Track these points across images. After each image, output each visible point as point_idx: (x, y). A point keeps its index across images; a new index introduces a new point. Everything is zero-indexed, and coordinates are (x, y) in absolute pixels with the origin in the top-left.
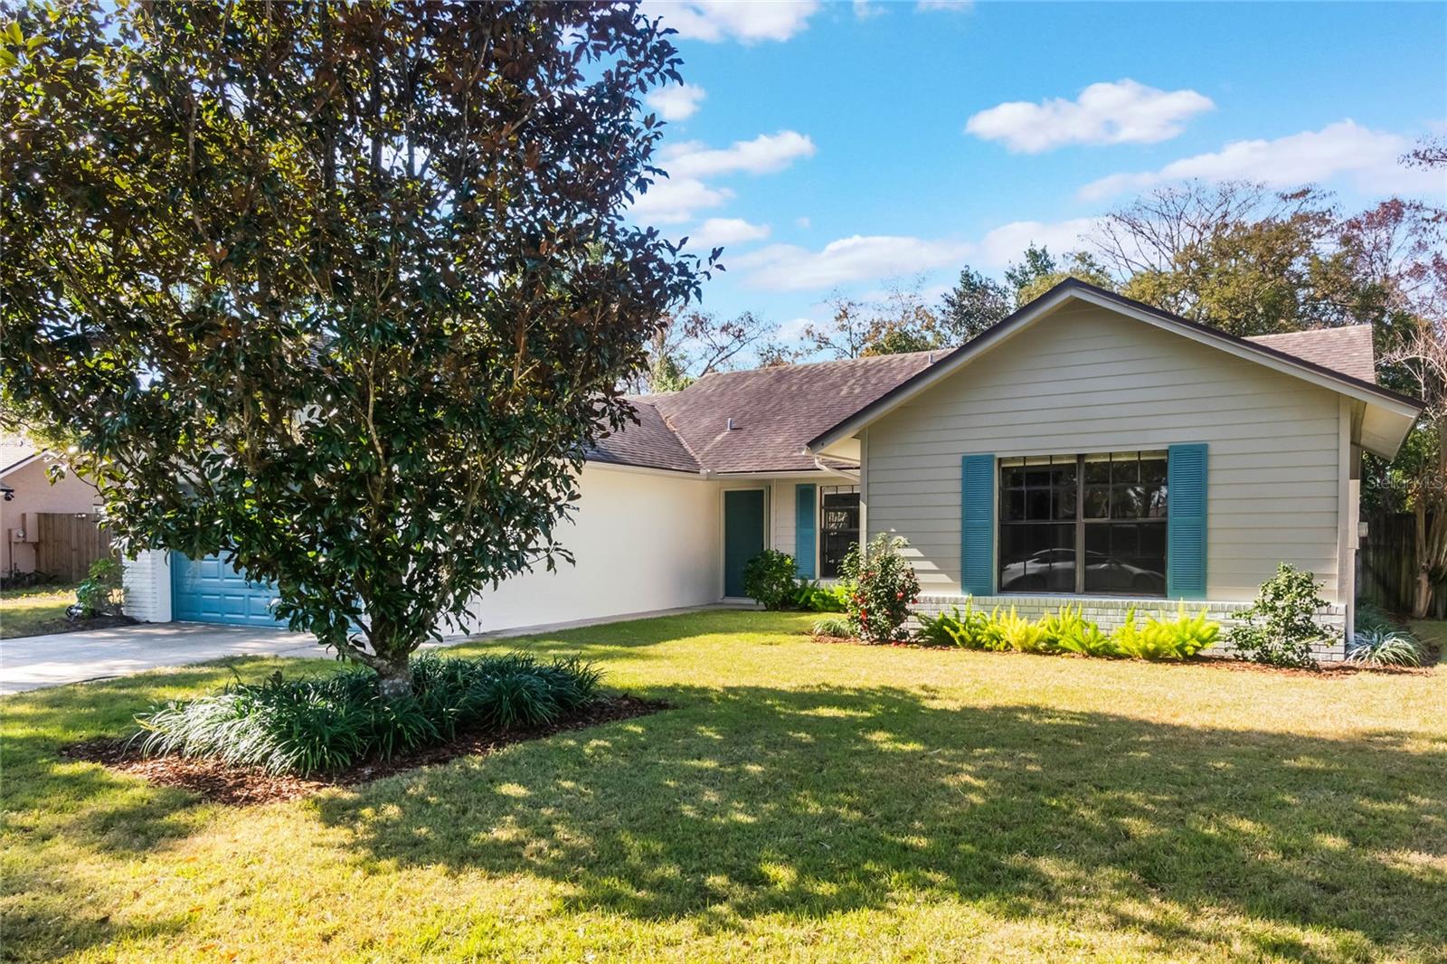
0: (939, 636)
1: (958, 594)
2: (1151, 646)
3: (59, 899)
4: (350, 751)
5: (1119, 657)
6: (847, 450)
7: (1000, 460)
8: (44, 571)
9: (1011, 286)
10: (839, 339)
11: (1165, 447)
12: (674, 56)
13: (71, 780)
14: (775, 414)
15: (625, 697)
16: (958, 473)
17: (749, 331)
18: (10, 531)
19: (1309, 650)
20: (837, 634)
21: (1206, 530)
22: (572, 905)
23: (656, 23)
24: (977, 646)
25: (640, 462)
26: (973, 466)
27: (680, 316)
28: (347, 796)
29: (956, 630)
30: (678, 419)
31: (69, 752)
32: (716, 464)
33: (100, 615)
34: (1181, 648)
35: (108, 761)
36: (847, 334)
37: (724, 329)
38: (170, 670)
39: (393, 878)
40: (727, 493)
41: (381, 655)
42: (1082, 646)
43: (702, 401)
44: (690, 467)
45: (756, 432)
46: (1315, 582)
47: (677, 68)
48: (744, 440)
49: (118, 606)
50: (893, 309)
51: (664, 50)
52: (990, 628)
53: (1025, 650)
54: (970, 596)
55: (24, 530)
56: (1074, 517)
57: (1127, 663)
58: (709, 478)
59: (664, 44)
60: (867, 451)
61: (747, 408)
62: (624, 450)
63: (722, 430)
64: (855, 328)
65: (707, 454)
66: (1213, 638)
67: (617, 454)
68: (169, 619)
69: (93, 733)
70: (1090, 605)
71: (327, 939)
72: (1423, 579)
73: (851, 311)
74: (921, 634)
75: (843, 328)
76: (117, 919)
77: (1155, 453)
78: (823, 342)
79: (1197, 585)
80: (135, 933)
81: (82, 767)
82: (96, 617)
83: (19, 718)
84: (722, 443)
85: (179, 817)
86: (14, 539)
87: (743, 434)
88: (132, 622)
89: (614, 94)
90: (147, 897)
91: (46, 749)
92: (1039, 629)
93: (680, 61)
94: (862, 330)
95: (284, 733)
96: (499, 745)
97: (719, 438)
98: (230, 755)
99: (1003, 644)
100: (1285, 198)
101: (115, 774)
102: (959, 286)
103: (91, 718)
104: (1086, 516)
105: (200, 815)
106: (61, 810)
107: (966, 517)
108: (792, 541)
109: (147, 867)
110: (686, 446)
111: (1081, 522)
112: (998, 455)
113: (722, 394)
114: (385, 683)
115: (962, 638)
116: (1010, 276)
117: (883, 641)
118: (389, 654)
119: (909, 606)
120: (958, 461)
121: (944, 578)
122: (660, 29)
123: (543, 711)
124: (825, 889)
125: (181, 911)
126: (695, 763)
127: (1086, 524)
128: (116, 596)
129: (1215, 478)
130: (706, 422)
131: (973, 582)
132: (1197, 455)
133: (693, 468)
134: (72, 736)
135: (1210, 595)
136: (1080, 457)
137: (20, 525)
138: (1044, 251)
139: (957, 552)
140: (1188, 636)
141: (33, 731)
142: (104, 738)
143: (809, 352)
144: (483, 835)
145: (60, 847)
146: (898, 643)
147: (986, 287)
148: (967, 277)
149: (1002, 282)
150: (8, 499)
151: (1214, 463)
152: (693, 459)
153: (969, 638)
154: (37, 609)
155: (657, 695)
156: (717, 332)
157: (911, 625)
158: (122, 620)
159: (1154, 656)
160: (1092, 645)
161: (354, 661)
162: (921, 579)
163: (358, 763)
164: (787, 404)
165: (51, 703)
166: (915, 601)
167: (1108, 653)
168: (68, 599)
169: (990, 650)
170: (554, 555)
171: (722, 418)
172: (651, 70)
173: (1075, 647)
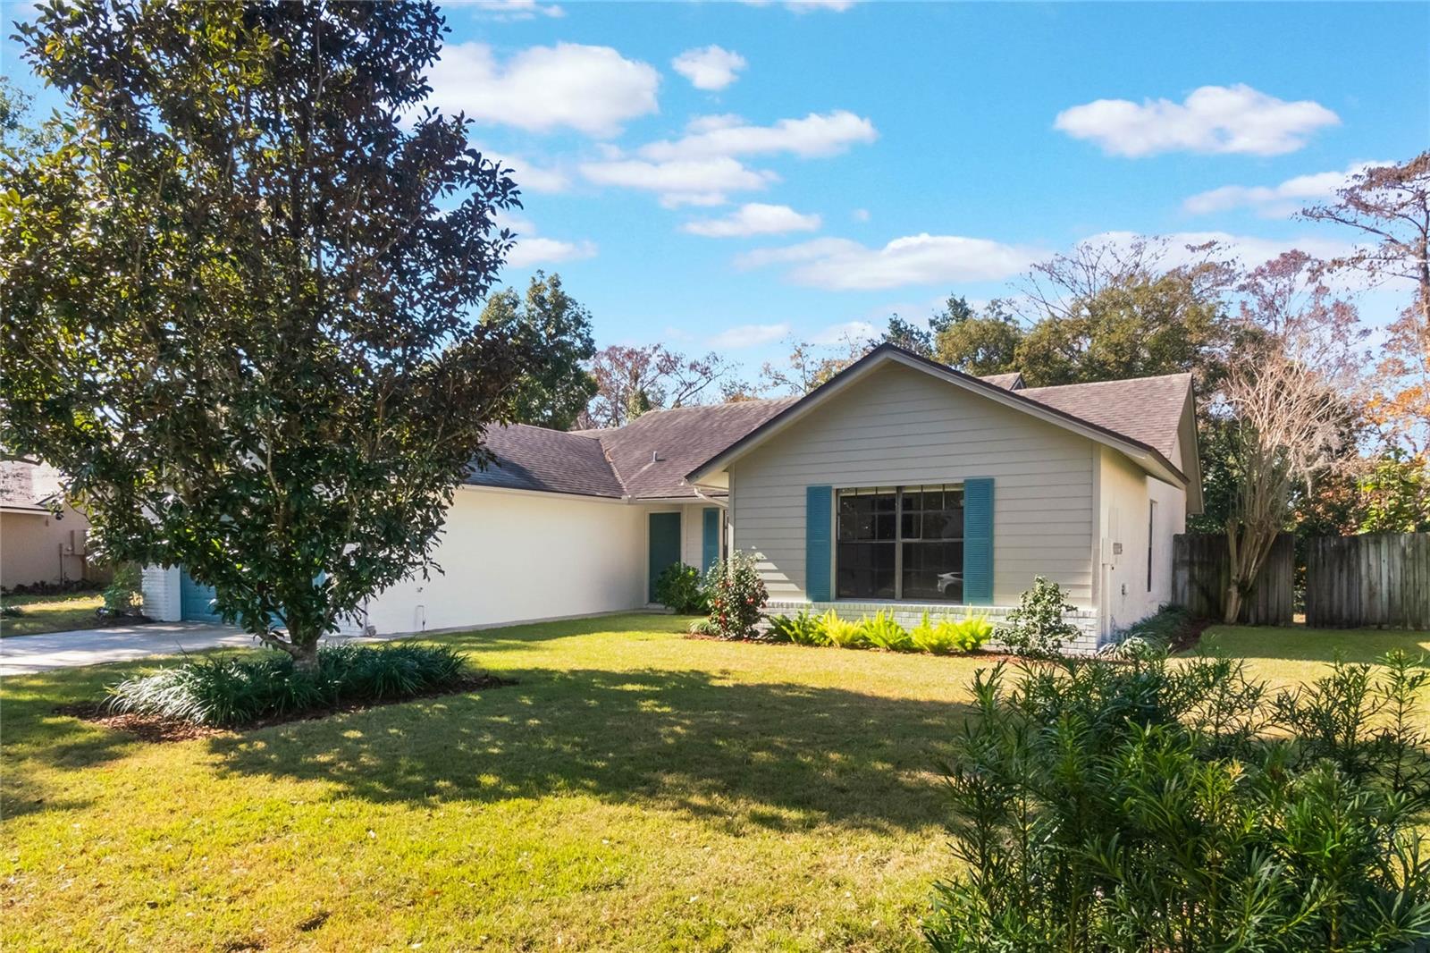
0: (780, 635)
1: (804, 600)
2: (935, 642)
3: (16, 792)
4: (252, 709)
5: (914, 651)
6: (718, 481)
7: (838, 491)
8: (89, 578)
9: (933, 330)
10: (795, 376)
11: (961, 481)
12: (515, 189)
13: (51, 727)
14: (695, 447)
15: (486, 676)
16: (804, 501)
17: (715, 369)
18: (61, 546)
19: (1060, 646)
20: (707, 633)
21: (993, 549)
22: (338, 796)
23: (498, 166)
24: (809, 642)
25: (566, 489)
26: (817, 496)
27: (654, 356)
28: (237, 737)
29: (792, 629)
30: (615, 452)
31: (59, 710)
32: (637, 491)
33: (124, 615)
34: (962, 643)
35: (83, 717)
36: (800, 372)
37: (693, 367)
38: (162, 657)
39: (236, 781)
40: (651, 515)
41: (294, 642)
42: (886, 641)
43: (639, 436)
44: (614, 492)
45: (676, 464)
46: (1061, 591)
47: (519, 197)
48: (665, 470)
49: (139, 607)
50: (842, 349)
51: (508, 184)
52: (820, 628)
53: (843, 646)
54: (810, 602)
55: (73, 545)
56: (893, 537)
57: (919, 656)
58: (630, 502)
59: (506, 180)
60: (734, 482)
61: (673, 443)
62: (555, 479)
63: (649, 461)
64: (808, 367)
65: (632, 482)
66: (987, 636)
67: (547, 483)
68: (178, 618)
69: (81, 698)
70: (904, 610)
71: (172, 811)
72: (1234, 590)
73: (805, 351)
74: (770, 632)
75: (798, 366)
76: (48, 801)
77: (956, 485)
78: (779, 379)
79: (985, 593)
80: (55, 807)
81: (65, 719)
82: (119, 616)
83: (32, 688)
84: (647, 472)
85: (117, 748)
86: (64, 552)
87: (665, 464)
88: (148, 621)
89: (475, 216)
90: (72, 791)
91: (44, 708)
92: (853, 628)
93: (518, 192)
94: (814, 367)
95: (204, 696)
96: (368, 706)
97: (645, 468)
98: (168, 711)
99: (828, 641)
100: (1193, 249)
101: (87, 724)
102: (888, 333)
103: (84, 689)
104: (903, 537)
105: (130, 747)
106: (38, 744)
107: (811, 536)
108: (700, 555)
109: (79, 775)
110: (617, 476)
111: (900, 541)
112: (835, 487)
113: (656, 430)
114: (297, 664)
115: (796, 636)
116: (932, 323)
117: (738, 638)
118: (300, 641)
119: (759, 610)
120: (804, 491)
121: (793, 587)
122: (501, 169)
123: (409, 686)
124: (511, 788)
125: (90, 796)
126: (497, 719)
127: (904, 544)
128: (137, 600)
129: (1000, 506)
130: (637, 454)
131: (816, 592)
132: (985, 488)
133: (616, 494)
134: (65, 700)
135: (996, 602)
136: (899, 488)
137: (69, 539)
138: (963, 300)
139: (803, 566)
140: (967, 634)
141: (37, 697)
142: (88, 702)
143: (766, 387)
144: (309, 759)
145: (28, 764)
146: (748, 639)
147: (912, 332)
148: (895, 325)
149: (925, 328)
150: (58, 518)
151: (998, 495)
152: (620, 486)
153: (802, 635)
154: (74, 610)
155: (513, 675)
156: (687, 370)
157: (762, 626)
158: (140, 618)
159: (941, 650)
160: (891, 642)
161: (275, 647)
162: (768, 587)
163: (256, 717)
164: (706, 439)
165: (61, 679)
166: (764, 606)
167: (906, 647)
168: (99, 602)
169: (818, 645)
170: (428, 566)
171: (651, 452)
172: (499, 199)
173: (879, 641)
